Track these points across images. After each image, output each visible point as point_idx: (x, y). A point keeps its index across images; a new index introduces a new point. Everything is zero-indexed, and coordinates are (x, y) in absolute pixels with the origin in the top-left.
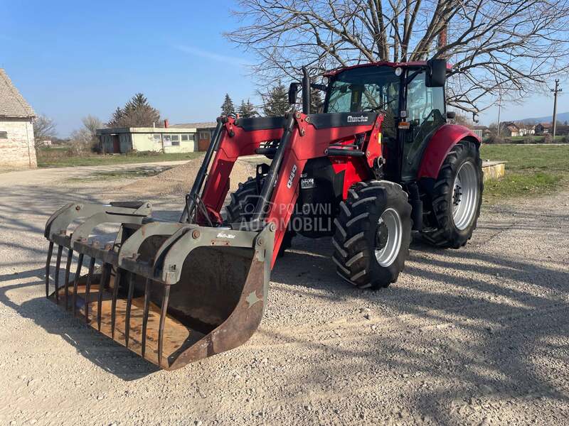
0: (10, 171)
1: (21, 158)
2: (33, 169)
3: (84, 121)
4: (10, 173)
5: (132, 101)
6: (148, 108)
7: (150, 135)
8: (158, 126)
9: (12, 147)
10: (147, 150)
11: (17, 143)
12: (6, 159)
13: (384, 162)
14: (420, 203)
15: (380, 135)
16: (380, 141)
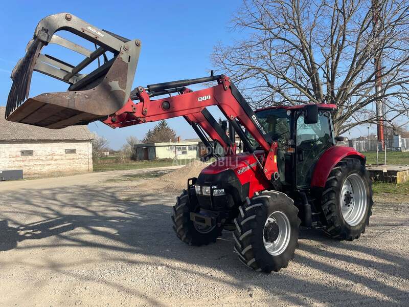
0: (76, 174)
1: (84, 166)
2: (90, 172)
3: (128, 140)
4: (76, 176)
5: (158, 125)
6: (168, 129)
7: (167, 147)
8: (174, 141)
9: (79, 158)
10: (165, 158)
11: (81, 156)
12: (75, 167)
13: (279, 176)
14: (308, 206)
15: (275, 157)
16: (275, 161)
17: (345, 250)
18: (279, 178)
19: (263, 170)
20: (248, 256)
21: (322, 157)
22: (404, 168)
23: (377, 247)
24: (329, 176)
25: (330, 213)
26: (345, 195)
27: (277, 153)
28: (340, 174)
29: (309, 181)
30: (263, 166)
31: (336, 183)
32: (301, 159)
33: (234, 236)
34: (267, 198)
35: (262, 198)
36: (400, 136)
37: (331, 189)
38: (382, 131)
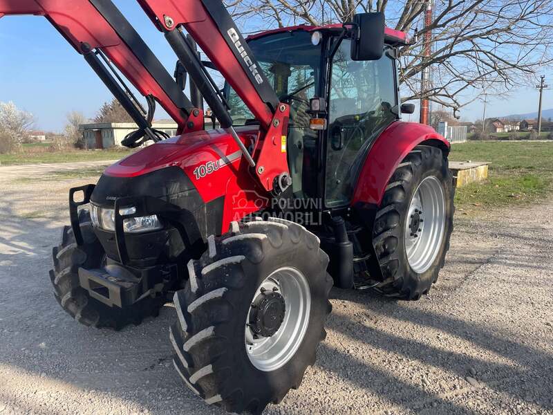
3: (68, 117)
13: (289, 184)
14: (348, 245)
15: (284, 138)
16: (284, 148)
17: (410, 325)
18: (291, 186)
19: (255, 167)
20: (206, 386)
21: (378, 141)
22: (466, 165)
23: (465, 317)
24: (390, 182)
25: (386, 254)
26: (412, 216)
27: (288, 130)
28: (408, 177)
29: (349, 191)
30: (256, 160)
31: (400, 194)
32: (338, 147)
33: (171, 337)
34: (257, 240)
35: (247, 239)
36: (446, 124)
37: (392, 207)
38: (425, 116)
